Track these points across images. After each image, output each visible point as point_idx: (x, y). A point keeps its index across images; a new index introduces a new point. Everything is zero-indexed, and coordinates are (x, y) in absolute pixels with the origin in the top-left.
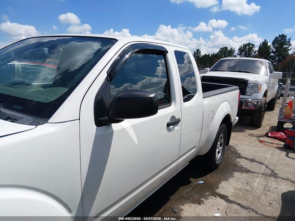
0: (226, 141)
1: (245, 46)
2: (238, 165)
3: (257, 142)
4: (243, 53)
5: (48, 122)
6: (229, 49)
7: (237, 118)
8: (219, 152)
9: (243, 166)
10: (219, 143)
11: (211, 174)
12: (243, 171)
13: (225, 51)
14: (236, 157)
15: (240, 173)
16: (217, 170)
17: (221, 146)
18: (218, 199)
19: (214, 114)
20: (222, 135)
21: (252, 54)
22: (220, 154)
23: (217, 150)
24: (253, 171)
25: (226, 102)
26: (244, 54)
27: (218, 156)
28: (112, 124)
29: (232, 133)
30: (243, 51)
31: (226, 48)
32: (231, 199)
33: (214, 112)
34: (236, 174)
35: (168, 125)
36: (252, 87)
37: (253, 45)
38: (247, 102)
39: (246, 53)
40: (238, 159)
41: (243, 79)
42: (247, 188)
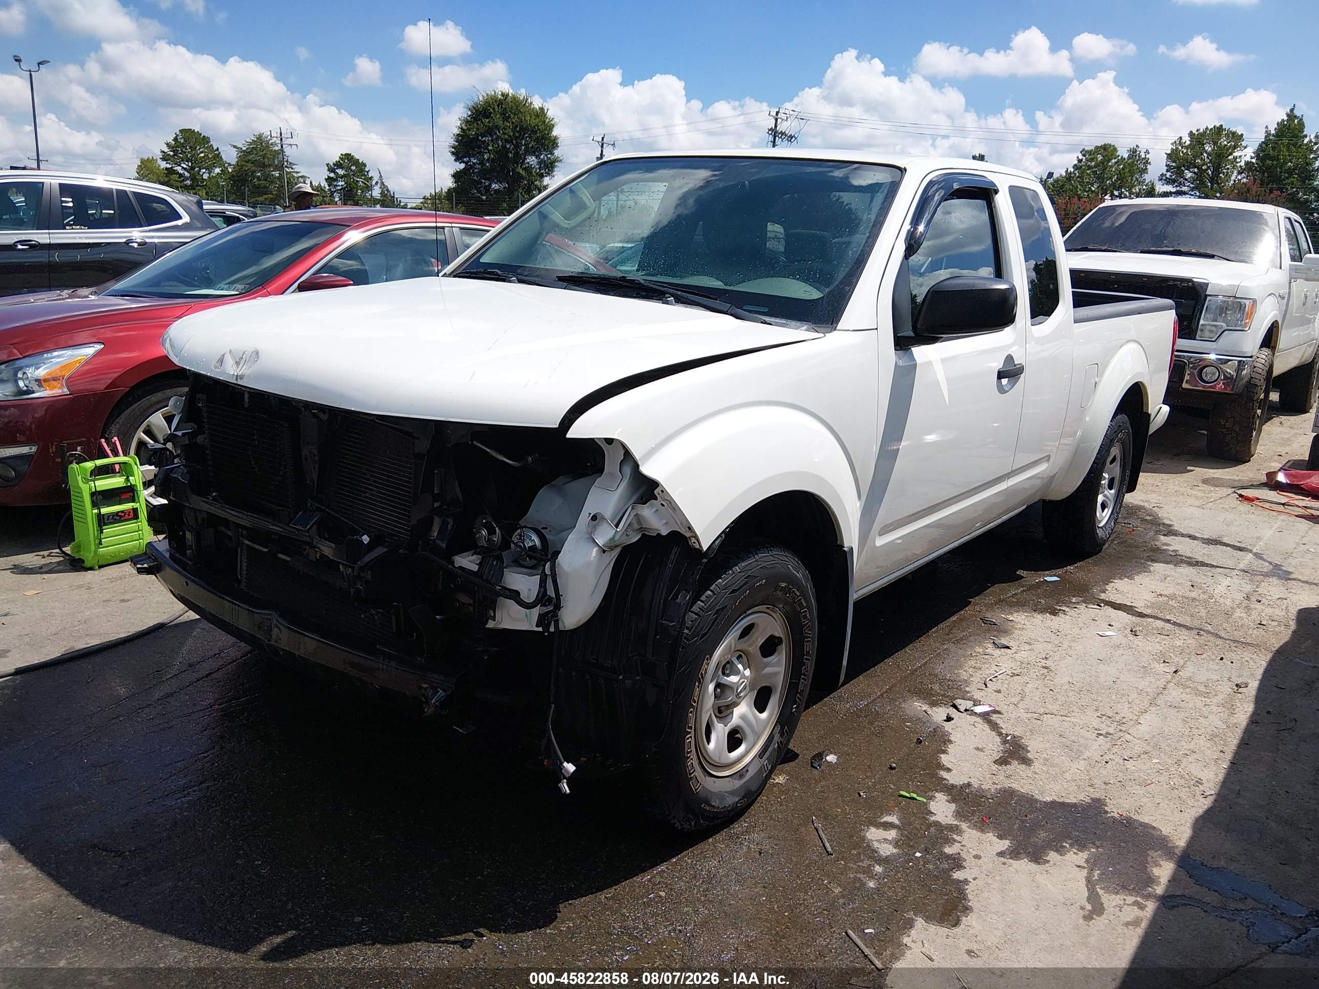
0: (1128, 473)
1: (1198, 139)
2: (1167, 550)
3: (1233, 501)
4: (1188, 175)
5: (838, 328)
6: (1123, 153)
7: (1166, 409)
8: (1104, 507)
9: (1180, 553)
10: (1106, 475)
11: (1079, 564)
12: (1182, 561)
13: (1104, 164)
14: (1158, 532)
15: (1171, 566)
16: (1098, 556)
17: (1110, 488)
18: (1110, 610)
19: (1100, 373)
20: (1115, 451)
21: (1228, 176)
22: (1107, 512)
23: (1100, 498)
24: (1215, 564)
25: (1134, 346)
26: (1193, 181)
27: (1103, 517)
28: (913, 349)
29: (1141, 474)
30: (1190, 165)
31: (1107, 150)
32: (1148, 611)
33: (1099, 367)
34: (1159, 568)
35: (1001, 375)
36: (1223, 310)
37: (1237, 138)
38: (1201, 367)
39: (1201, 174)
40: (1162, 538)
41: (1189, 280)
42: (1194, 595)
